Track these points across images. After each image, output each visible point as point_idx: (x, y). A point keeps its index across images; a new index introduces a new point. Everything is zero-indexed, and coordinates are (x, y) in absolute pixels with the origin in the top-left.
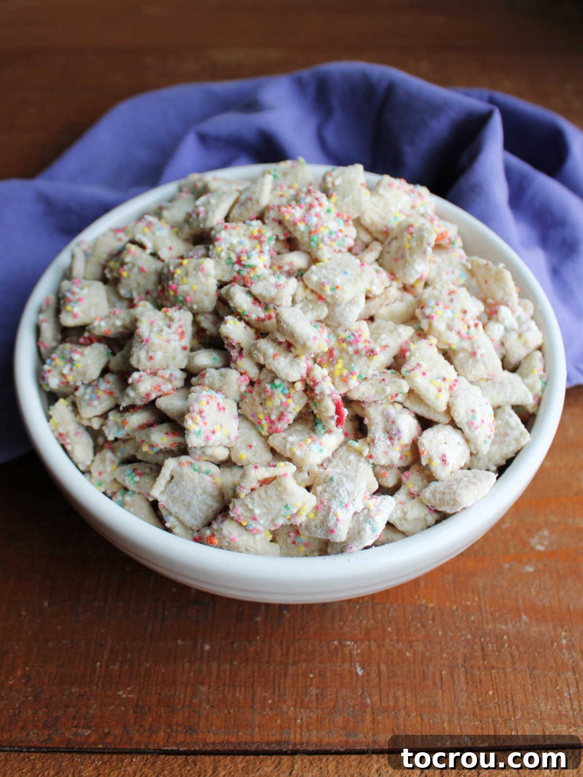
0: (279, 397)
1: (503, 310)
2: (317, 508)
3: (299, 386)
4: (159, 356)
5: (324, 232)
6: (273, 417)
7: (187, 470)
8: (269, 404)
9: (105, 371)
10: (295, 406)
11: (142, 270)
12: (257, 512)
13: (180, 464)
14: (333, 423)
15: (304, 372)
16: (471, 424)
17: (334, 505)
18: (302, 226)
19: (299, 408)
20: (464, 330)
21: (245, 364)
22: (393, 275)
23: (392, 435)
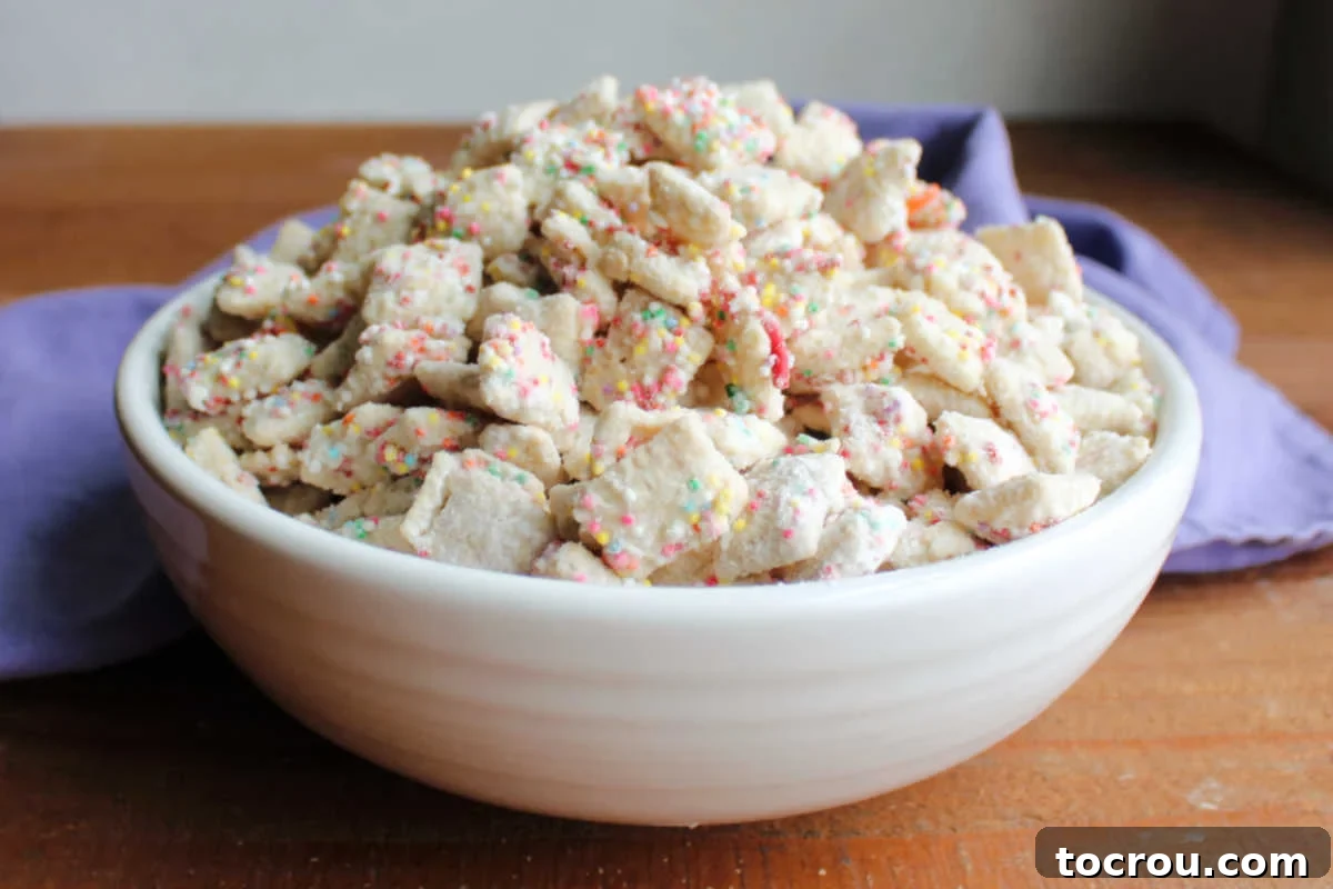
0: (659, 335)
1: (1058, 298)
2: (750, 509)
3: (697, 309)
4: (420, 298)
5: (718, 125)
6: (649, 380)
7: (478, 474)
8: (640, 351)
9: (304, 375)
10: (691, 353)
11: (380, 218)
12: (632, 495)
13: (464, 465)
14: (767, 371)
15: (705, 284)
16: (1031, 406)
17: (786, 493)
18: (679, 117)
19: (698, 359)
20: (991, 292)
21: (592, 281)
22: (846, 227)
23: (882, 415)
